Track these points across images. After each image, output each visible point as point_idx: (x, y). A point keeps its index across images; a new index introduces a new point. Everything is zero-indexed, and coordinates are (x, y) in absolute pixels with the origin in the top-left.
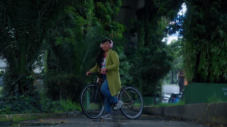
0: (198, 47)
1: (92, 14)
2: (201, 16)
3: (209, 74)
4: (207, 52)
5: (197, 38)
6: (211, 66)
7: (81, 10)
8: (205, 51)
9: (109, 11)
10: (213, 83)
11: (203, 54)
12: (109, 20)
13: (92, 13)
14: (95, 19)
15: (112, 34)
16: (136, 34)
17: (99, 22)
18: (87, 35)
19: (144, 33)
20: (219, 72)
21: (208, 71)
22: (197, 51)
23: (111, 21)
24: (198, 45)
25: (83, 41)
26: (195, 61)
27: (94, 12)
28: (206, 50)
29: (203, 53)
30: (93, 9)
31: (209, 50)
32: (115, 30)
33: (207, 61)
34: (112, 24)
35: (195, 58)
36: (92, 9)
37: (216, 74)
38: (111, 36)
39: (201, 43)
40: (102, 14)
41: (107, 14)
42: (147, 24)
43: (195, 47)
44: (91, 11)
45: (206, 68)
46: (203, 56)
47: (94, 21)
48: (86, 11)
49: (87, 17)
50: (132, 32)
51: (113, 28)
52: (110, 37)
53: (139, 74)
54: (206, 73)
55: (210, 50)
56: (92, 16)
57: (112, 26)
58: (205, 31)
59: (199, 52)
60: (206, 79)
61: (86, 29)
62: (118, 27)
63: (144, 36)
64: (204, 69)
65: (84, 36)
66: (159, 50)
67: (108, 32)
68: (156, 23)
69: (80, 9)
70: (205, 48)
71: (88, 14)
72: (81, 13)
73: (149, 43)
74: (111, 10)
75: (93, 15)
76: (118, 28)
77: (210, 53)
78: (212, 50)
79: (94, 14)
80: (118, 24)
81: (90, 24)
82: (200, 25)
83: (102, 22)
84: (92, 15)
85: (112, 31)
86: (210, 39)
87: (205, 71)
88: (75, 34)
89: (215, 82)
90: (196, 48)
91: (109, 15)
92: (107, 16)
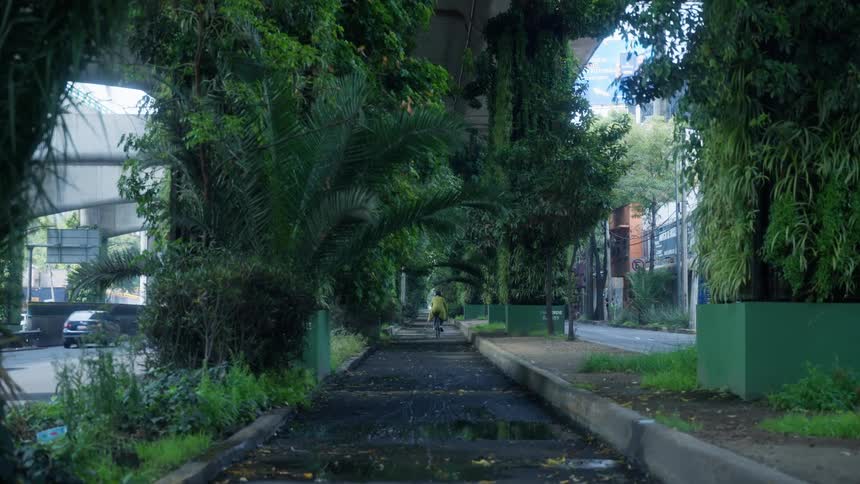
0: (765, 155)
1: (332, 27)
2: (783, 25)
3: (813, 265)
4: (804, 175)
5: (763, 116)
6: (818, 232)
7: (291, 14)
8: (793, 172)
9: (395, 17)
10: (825, 301)
11: (785, 181)
12: (397, 52)
13: (333, 23)
14: (343, 48)
15: (407, 101)
16: (483, 99)
17: (359, 59)
18: (315, 107)
19: (511, 96)
20: (852, 256)
21: (808, 254)
22: (760, 167)
23: (402, 53)
24: (767, 148)
25: (299, 130)
26: (752, 213)
27: (340, 22)
28: (800, 167)
29: (787, 176)
30: (339, 11)
31: (810, 165)
32: (418, 87)
33: (801, 212)
34: (406, 65)
35: (754, 200)
36: (335, 11)
37: (839, 263)
38: (404, 109)
39: (774, 138)
40: (369, 29)
41: (388, 28)
42: (521, 68)
43: (751, 154)
44: (329, 16)
45: (797, 241)
46: (784, 190)
47: (342, 53)
48: (310, 16)
49: (315, 38)
50: (471, 93)
51: (411, 81)
52: (400, 113)
53: (495, 234)
54: (801, 261)
55: (815, 164)
56: (332, 35)
57: (405, 73)
58: (795, 87)
59: (767, 173)
60: (798, 285)
61: (312, 85)
62: (429, 76)
63: (510, 106)
64: (791, 245)
65: (306, 109)
66: (563, 154)
67: (392, 93)
68: (550, 64)
69: (286, 11)
70: (795, 159)
71: (321, 28)
72: (293, 24)
73: (529, 130)
74: (403, 15)
75: (338, 33)
76: (429, 80)
77: (815, 179)
78: (824, 168)
79: (341, 29)
80: (430, 66)
81: (325, 65)
82: (777, 63)
83: (370, 60)
84: (334, 32)
85: (407, 91)
86: (815, 122)
87: (794, 253)
88: (267, 102)
89: (837, 296)
90: (756, 158)
91: (396, 31)
92: (387, 37)
